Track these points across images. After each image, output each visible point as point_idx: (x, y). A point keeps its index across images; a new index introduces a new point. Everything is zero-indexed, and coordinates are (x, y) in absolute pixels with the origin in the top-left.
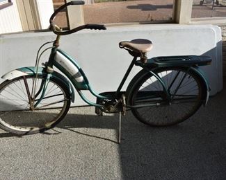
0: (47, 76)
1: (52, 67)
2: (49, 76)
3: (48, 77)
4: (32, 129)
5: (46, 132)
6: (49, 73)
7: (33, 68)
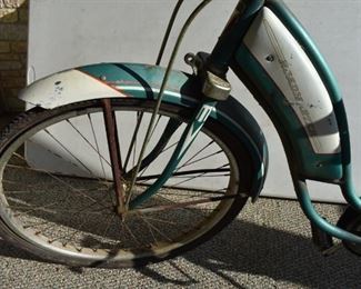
0: (197, 109)
1: (223, 77)
2: (208, 110)
3: (202, 117)
4: (112, 254)
5: (152, 267)
6: (210, 101)
7: (148, 68)
